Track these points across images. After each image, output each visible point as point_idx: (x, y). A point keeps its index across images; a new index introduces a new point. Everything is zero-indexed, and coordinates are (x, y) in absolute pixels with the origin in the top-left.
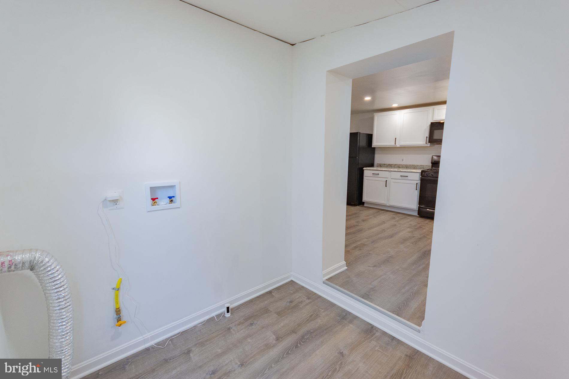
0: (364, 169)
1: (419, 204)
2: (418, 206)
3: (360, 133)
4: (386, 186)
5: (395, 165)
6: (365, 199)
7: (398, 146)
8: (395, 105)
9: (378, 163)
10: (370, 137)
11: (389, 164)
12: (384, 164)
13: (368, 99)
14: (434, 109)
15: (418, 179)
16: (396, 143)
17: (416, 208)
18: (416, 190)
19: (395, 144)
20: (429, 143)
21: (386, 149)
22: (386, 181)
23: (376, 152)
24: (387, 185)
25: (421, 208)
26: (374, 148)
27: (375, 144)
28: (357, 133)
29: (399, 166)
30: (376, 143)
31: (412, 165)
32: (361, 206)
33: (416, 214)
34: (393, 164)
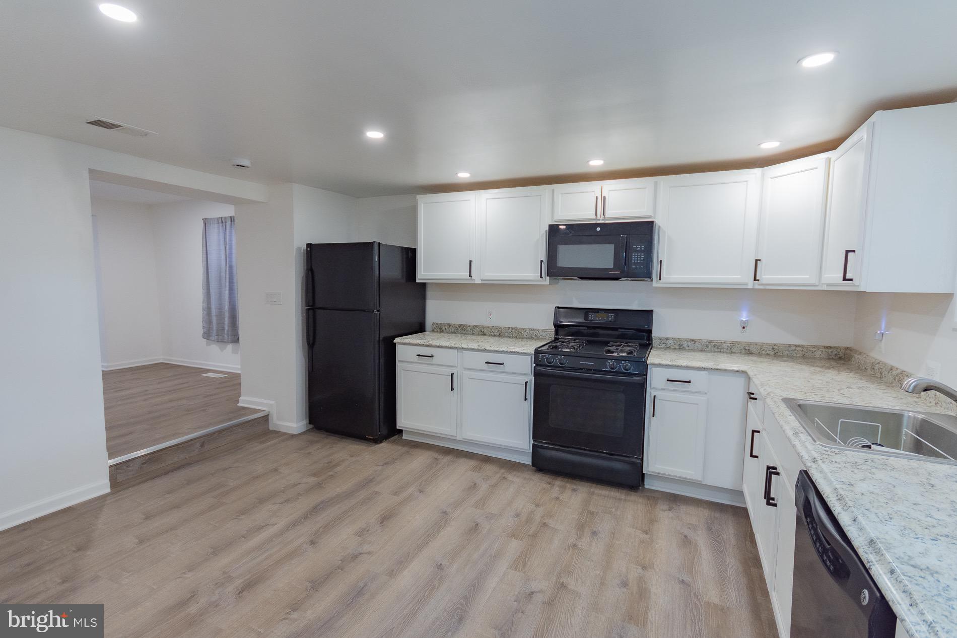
0: (395, 341)
1: (534, 437)
2: (532, 442)
3: (379, 243)
4: (452, 389)
5: (474, 327)
6: (403, 421)
7: (478, 281)
8: (464, 176)
9: (436, 322)
10: (410, 256)
11: (461, 325)
12: (449, 325)
13: (375, 135)
14: (553, 191)
15: (528, 372)
16: (472, 275)
17: (526, 448)
18: (526, 399)
19: (470, 276)
20: (548, 278)
21: (452, 289)
22: (452, 375)
23: (429, 293)
24: (455, 386)
25: (540, 450)
26: (423, 285)
27: (422, 275)
28: (371, 244)
29: (482, 332)
30: (423, 272)
31: (513, 329)
32: (394, 442)
33: (528, 460)
34: (469, 326)
